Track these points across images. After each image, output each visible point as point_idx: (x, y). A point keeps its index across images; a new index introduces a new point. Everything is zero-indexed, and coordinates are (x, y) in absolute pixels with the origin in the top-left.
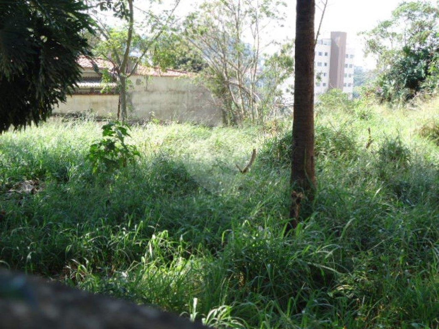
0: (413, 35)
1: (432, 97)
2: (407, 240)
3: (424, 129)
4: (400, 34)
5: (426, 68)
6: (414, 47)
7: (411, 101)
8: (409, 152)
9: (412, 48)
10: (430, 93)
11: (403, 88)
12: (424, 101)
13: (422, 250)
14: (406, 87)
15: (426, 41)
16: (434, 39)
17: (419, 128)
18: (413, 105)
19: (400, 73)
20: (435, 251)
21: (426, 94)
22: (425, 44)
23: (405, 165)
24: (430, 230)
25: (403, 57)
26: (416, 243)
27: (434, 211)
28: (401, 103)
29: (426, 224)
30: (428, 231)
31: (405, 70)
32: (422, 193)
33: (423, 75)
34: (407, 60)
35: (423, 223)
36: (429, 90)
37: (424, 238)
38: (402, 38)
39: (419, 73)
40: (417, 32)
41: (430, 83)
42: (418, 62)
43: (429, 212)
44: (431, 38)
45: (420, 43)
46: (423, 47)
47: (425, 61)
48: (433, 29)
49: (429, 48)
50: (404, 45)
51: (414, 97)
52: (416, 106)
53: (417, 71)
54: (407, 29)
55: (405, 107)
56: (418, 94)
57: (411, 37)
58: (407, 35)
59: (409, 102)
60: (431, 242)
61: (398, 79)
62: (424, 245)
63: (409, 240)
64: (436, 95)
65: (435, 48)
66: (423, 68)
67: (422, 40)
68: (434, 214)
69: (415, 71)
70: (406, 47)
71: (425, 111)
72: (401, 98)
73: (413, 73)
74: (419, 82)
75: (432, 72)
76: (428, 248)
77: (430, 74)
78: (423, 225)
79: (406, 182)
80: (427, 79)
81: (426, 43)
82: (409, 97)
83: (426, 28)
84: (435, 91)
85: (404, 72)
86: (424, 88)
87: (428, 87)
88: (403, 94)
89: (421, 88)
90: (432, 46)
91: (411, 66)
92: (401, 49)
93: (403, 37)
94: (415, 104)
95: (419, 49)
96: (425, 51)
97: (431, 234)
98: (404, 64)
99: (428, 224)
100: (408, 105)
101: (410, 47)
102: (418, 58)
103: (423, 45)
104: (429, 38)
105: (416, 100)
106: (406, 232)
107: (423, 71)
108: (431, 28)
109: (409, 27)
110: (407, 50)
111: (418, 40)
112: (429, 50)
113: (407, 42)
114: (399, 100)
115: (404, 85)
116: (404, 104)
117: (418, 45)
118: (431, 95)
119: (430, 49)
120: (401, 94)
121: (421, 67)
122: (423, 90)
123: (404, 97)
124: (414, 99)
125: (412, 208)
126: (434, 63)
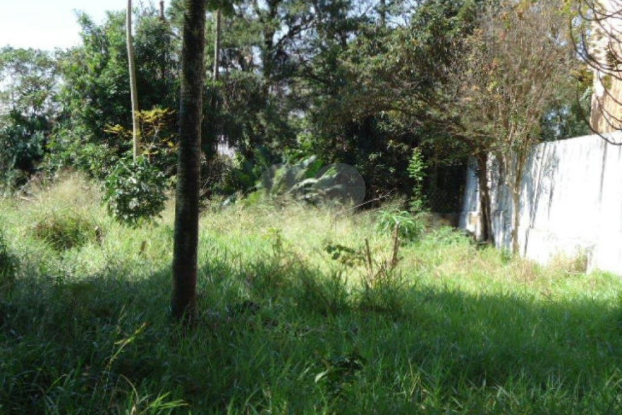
0: (24, 94)
1: (53, 183)
2: (7, 390)
3: (41, 226)
4: (5, 92)
5: (44, 142)
6: (26, 112)
7: (23, 187)
8: (18, 260)
9: (24, 114)
10: (50, 178)
11: (12, 170)
12: (41, 189)
13: (30, 402)
14: (15, 167)
15: (43, 105)
16: (54, 104)
17: (34, 225)
18: (25, 194)
19: (6, 148)
20: (48, 400)
21: (45, 178)
22: (41, 109)
23: (12, 278)
24: (41, 372)
25: (11, 125)
26: (21, 392)
27: (49, 343)
28: (9, 189)
29: (37, 363)
30: (38, 374)
31: (15, 143)
32: (34, 319)
33: (40, 152)
34: (16, 128)
35: (32, 362)
36: (48, 173)
37: (33, 384)
38: (8, 98)
39: (34, 148)
40: (30, 92)
41: (50, 164)
42: (33, 133)
43: (42, 345)
44: (50, 101)
45: (35, 108)
46: (39, 113)
47: (43, 133)
48: (53, 90)
49: (47, 115)
50: (12, 107)
51: (26, 181)
52: (31, 195)
53: (32, 145)
54: (15, 86)
55: (14, 195)
56: (34, 178)
57: (21, 98)
58: (15, 95)
59: (20, 189)
60: (42, 390)
61: (5, 155)
62: (33, 394)
63: (11, 388)
64: (58, 180)
65: (55, 116)
66: (40, 142)
67: (37, 104)
68: (50, 347)
69: (29, 145)
70: (15, 110)
71: (43, 203)
72: (9, 183)
73: (25, 147)
74: (33, 162)
75: (52, 149)
76: (39, 398)
77: (49, 151)
78: (33, 365)
79: (10, 303)
80: (46, 157)
81: (43, 108)
82: (20, 182)
83: (43, 88)
84: (57, 176)
85: (12, 146)
86: (41, 170)
87: (47, 169)
88: (11, 177)
89: (36, 170)
90: (50, 112)
91: (22, 138)
92: (8, 113)
93: (11, 97)
94: (29, 192)
95: (34, 115)
96: (41, 119)
97: (44, 376)
98: (12, 134)
99: (39, 364)
100: (18, 193)
101: (20, 112)
102: (32, 127)
103: (39, 110)
104: (46, 101)
105: (30, 186)
106: (7, 378)
107: (40, 146)
108: (49, 88)
109: (18, 83)
110: (16, 116)
111: (32, 102)
112: (47, 118)
113: (16, 104)
114: (6, 185)
115: (13, 165)
116: (13, 191)
117: (31, 109)
118: (51, 180)
119: (49, 116)
120: (8, 177)
121: (37, 141)
122: (39, 173)
123: (13, 182)
124: (27, 184)
125: (18, 341)
126: (54, 136)
